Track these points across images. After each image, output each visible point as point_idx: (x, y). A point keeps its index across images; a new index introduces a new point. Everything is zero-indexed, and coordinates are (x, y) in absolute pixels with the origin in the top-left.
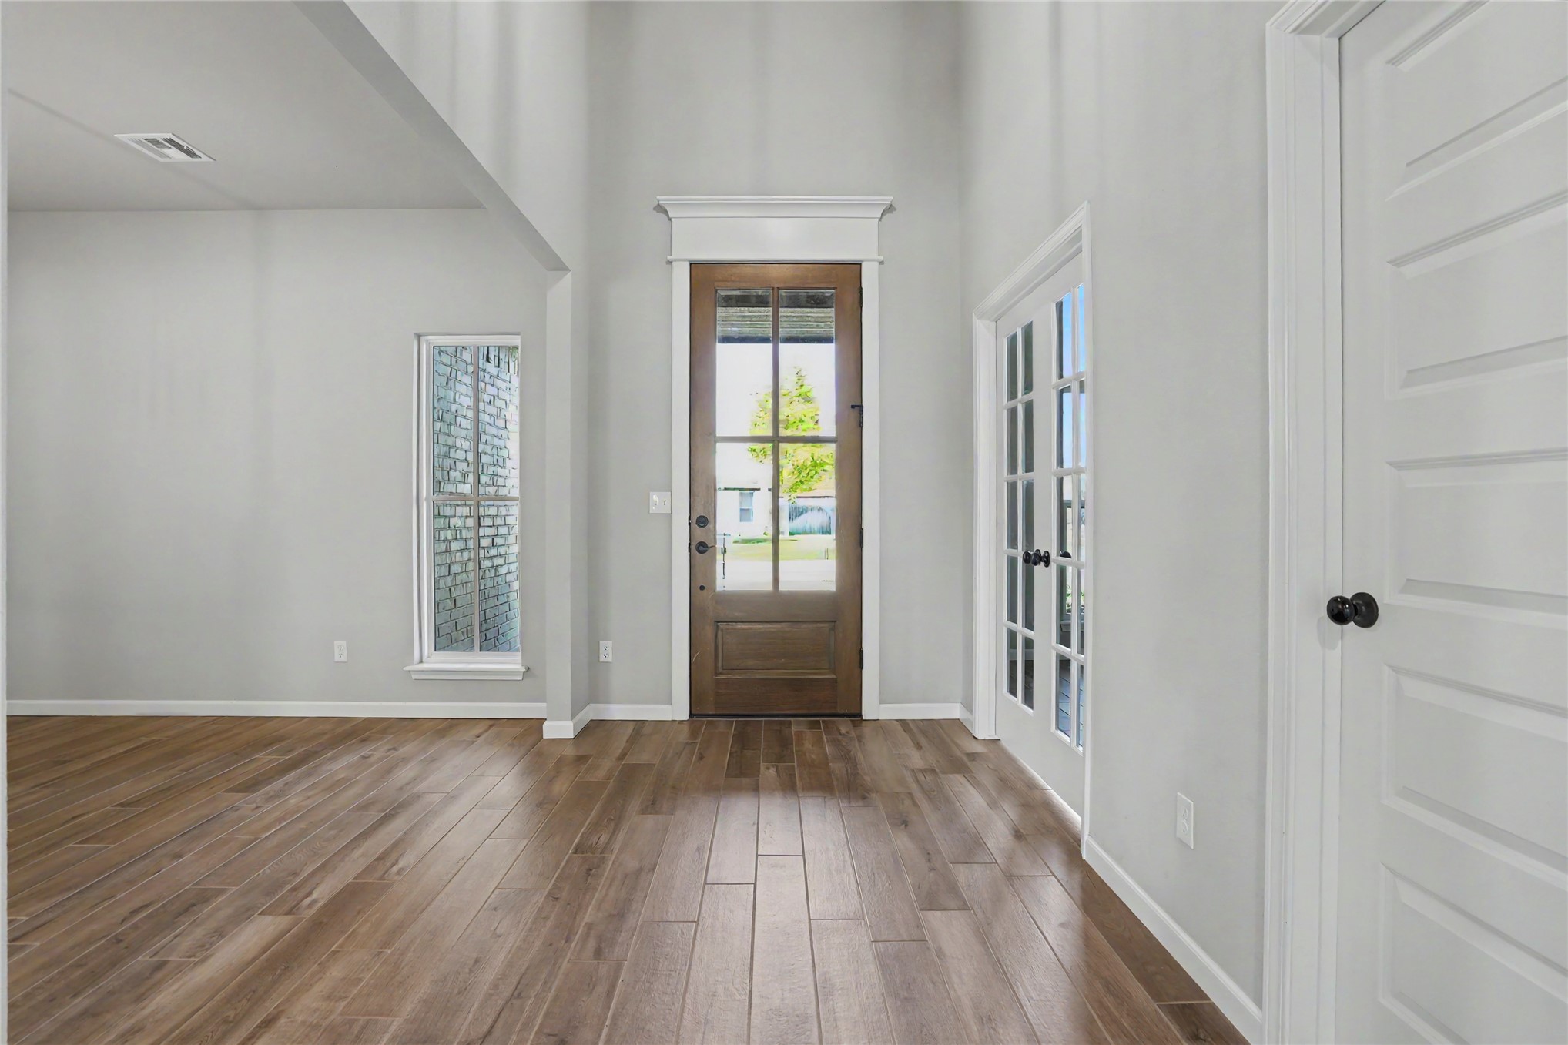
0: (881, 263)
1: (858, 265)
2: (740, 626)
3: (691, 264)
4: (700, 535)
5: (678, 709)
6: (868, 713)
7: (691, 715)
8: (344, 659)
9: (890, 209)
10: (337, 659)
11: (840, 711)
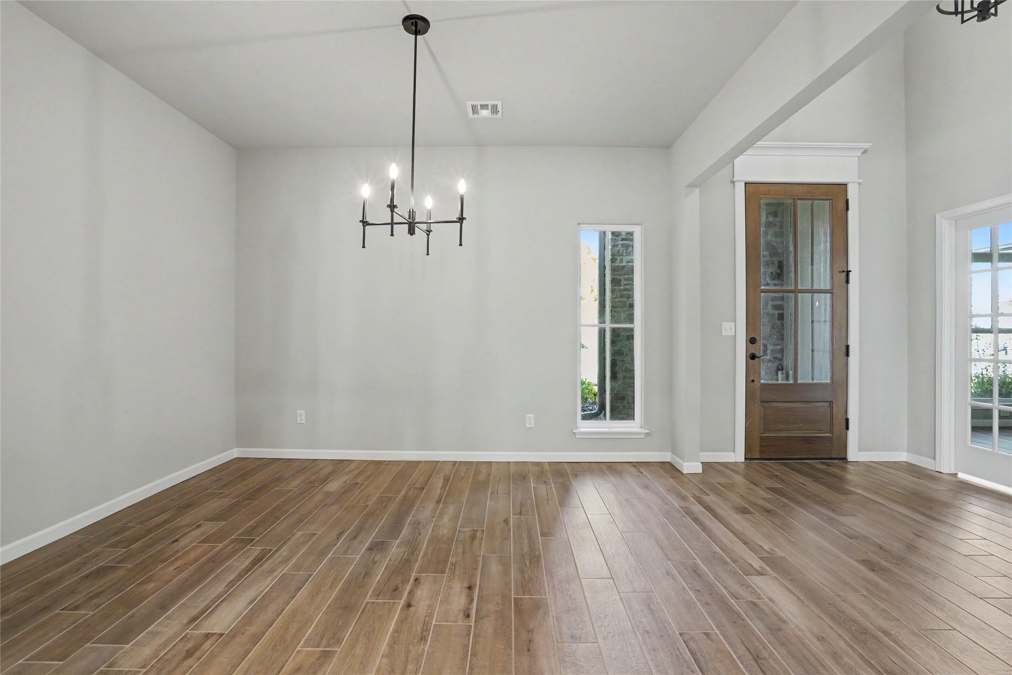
0: (859, 184)
1: (845, 185)
2: (775, 404)
3: (745, 183)
4: (753, 349)
5: (738, 455)
6: (851, 457)
7: (746, 459)
8: (532, 425)
9: (865, 151)
10: (528, 426)
11: (834, 456)
